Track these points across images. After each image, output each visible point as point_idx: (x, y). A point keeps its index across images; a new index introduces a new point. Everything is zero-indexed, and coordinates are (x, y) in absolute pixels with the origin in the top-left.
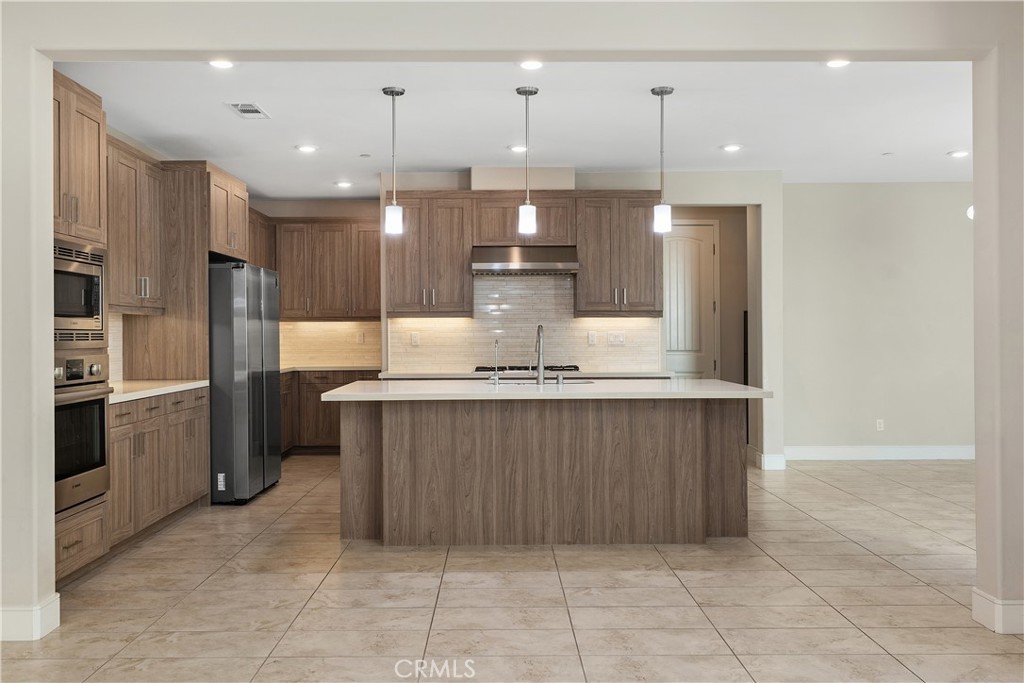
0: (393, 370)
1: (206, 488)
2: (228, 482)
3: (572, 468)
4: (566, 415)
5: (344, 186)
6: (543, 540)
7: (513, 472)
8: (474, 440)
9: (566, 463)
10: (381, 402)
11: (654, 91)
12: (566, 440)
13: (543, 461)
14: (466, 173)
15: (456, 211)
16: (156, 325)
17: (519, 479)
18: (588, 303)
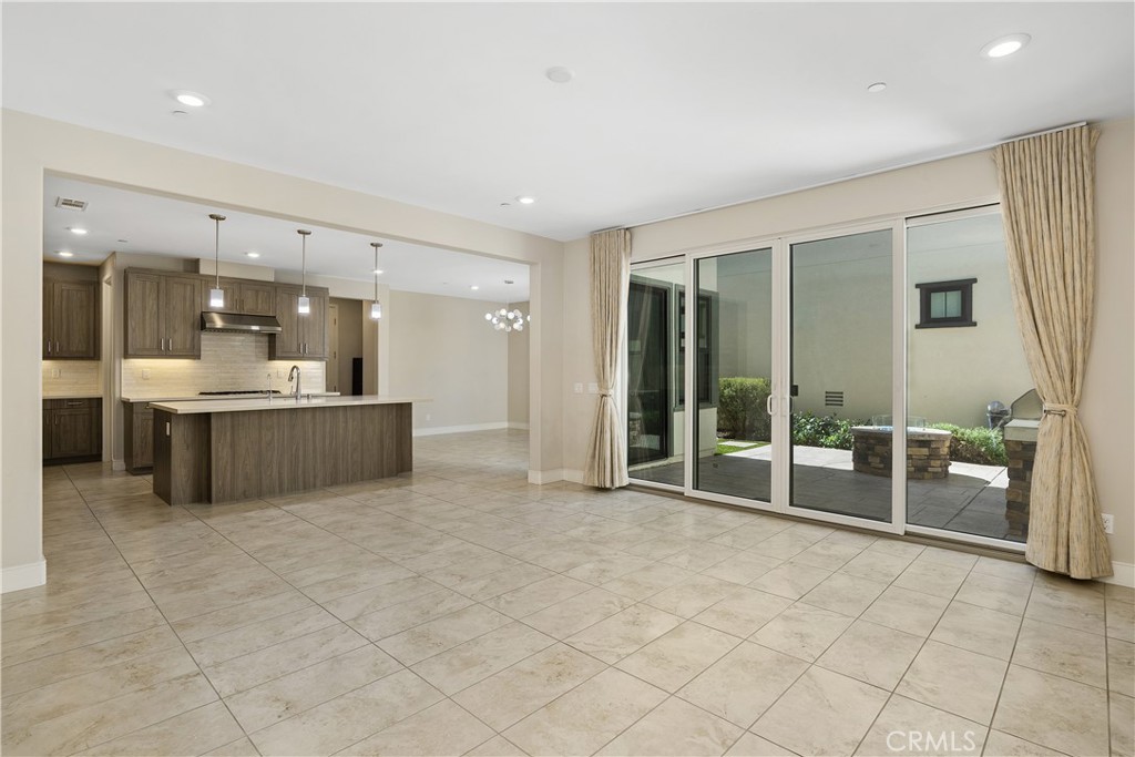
3: (331, 444)
4: (328, 415)
6: (315, 486)
7: (297, 450)
8: (273, 434)
9: (327, 442)
10: (210, 413)
12: (328, 429)
13: (314, 442)
14: (196, 262)
15: (189, 287)
17: (301, 453)
18: (283, 352)
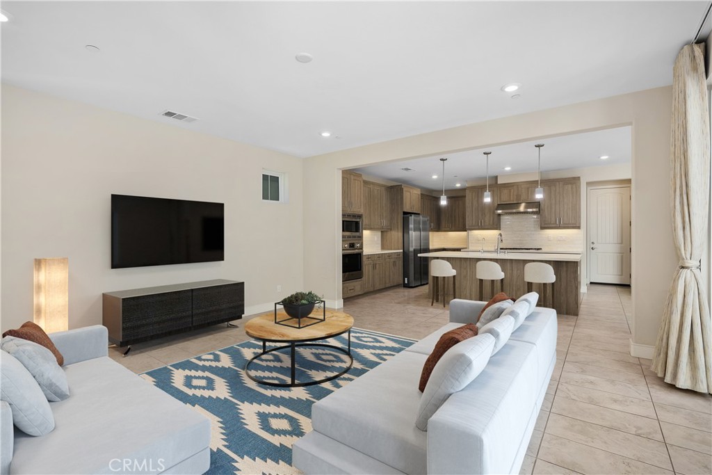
0: (471, 248)
1: (402, 282)
2: (408, 280)
5: (458, 185)
11: (536, 146)
14: (496, 178)
16: (389, 234)
18: (547, 224)
